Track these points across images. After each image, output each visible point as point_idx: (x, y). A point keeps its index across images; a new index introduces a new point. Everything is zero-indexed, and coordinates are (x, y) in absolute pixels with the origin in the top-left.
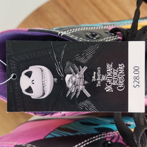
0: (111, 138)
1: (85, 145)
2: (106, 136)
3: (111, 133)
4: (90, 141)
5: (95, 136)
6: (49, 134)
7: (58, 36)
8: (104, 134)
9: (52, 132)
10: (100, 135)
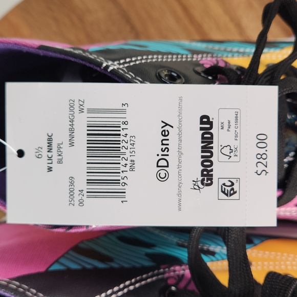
0: (177, 278)
1: (126, 290)
2: (166, 275)
3: (177, 268)
4: (136, 282)
5: (147, 273)
6: (57, 261)
7: (102, 70)
8: (164, 269)
9: (63, 256)
10: (156, 272)
